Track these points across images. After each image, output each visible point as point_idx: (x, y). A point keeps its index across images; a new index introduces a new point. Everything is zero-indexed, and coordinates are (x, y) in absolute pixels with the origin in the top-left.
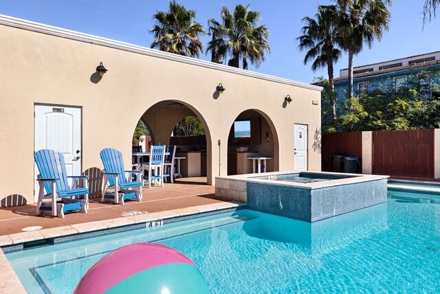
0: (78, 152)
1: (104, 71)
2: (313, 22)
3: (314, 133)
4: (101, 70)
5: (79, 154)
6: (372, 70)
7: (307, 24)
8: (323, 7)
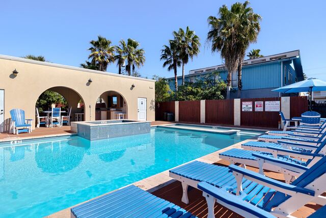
0: (2, 110)
1: (17, 73)
2: (168, 48)
3: (151, 101)
4: (15, 72)
5: (3, 112)
6: (203, 71)
7: (165, 48)
8: (171, 41)
